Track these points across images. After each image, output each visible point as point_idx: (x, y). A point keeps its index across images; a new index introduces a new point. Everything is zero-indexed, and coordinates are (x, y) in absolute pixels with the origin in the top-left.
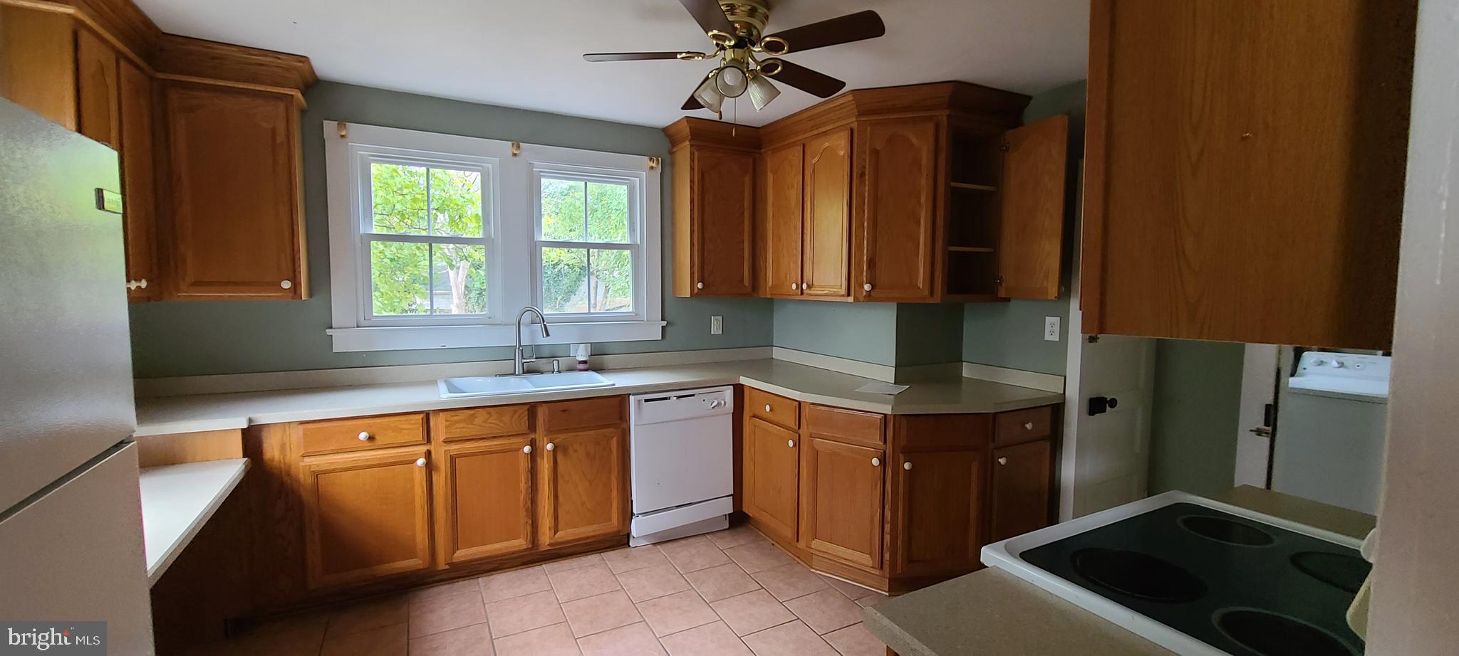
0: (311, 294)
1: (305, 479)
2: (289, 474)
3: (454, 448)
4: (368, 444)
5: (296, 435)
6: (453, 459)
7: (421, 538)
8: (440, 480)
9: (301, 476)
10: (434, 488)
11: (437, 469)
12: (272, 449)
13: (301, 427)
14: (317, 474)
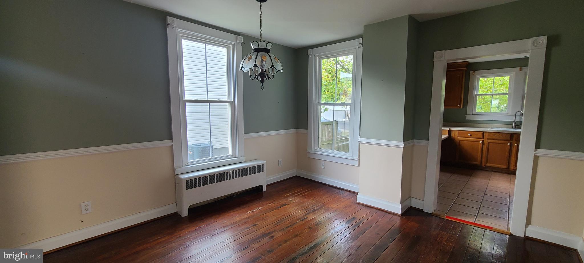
0: (463, 107)
1: (458, 141)
2: (455, 140)
3: (489, 141)
4: (470, 137)
5: (457, 133)
6: (489, 143)
7: (479, 159)
8: (485, 147)
9: (457, 141)
10: (484, 148)
11: (485, 145)
12: (453, 135)
13: (458, 131)
14: (460, 140)
